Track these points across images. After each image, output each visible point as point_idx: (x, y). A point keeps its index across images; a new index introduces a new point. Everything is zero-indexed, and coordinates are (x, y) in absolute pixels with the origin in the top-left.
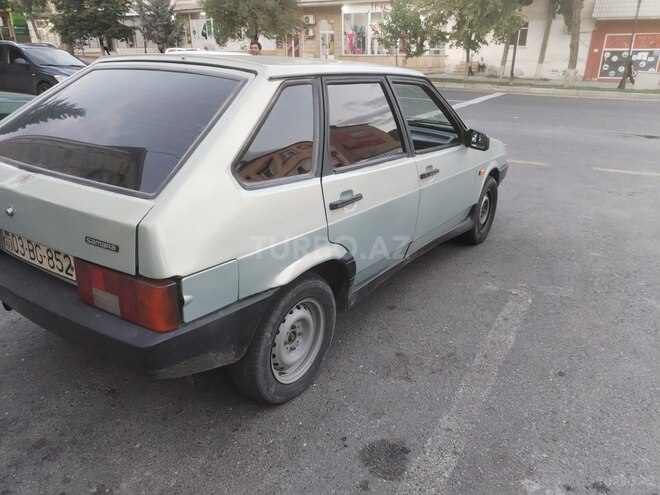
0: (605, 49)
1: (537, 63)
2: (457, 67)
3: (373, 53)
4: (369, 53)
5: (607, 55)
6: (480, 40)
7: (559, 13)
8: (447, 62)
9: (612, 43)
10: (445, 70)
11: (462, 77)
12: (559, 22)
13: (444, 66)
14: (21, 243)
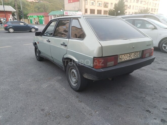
14: (127, 56)
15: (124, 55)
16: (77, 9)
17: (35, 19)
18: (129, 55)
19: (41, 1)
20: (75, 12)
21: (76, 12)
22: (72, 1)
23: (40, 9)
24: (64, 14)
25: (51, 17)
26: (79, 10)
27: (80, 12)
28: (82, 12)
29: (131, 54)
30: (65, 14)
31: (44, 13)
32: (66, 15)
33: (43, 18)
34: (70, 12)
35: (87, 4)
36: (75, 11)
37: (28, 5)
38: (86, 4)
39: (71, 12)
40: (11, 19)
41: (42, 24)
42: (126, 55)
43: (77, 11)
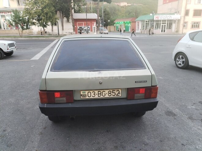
0: (78, 26)
1: (62, 31)
2: (37, 32)
3: (4, 29)
4: (3, 29)
5: (79, 28)
6: (47, 24)
7: (64, 17)
8: (33, 31)
9: (79, 25)
10: (33, 34)
11: (39, 36)
12: (65, 19)
13: (33, 32)
14: (94, 93)
15: (88, 91)
16: (173, 11)
17: (121, 25)
18: (98, 92)
19: (135, 4)
20: (169, 16)
21: (171, 16)
22: (168, 1)
23: (131, 14)
24: (153, 19)
25: (138, 23)
26: (176, 12)
27: (177, 14)
28: (180, 14)
29: (102, 91)
30: (155, 19)
31: (131, 19)
32: (157, 19)
33: (129, 24)
34: (162, 16)
35: (190, 4)
36: (171, 14)
37: (118, 10)
38: (188, 4)
39: (164, 16)
40: (94, 27)
41: (128, 32)
42: (91, 92)
43: (173, 14)
